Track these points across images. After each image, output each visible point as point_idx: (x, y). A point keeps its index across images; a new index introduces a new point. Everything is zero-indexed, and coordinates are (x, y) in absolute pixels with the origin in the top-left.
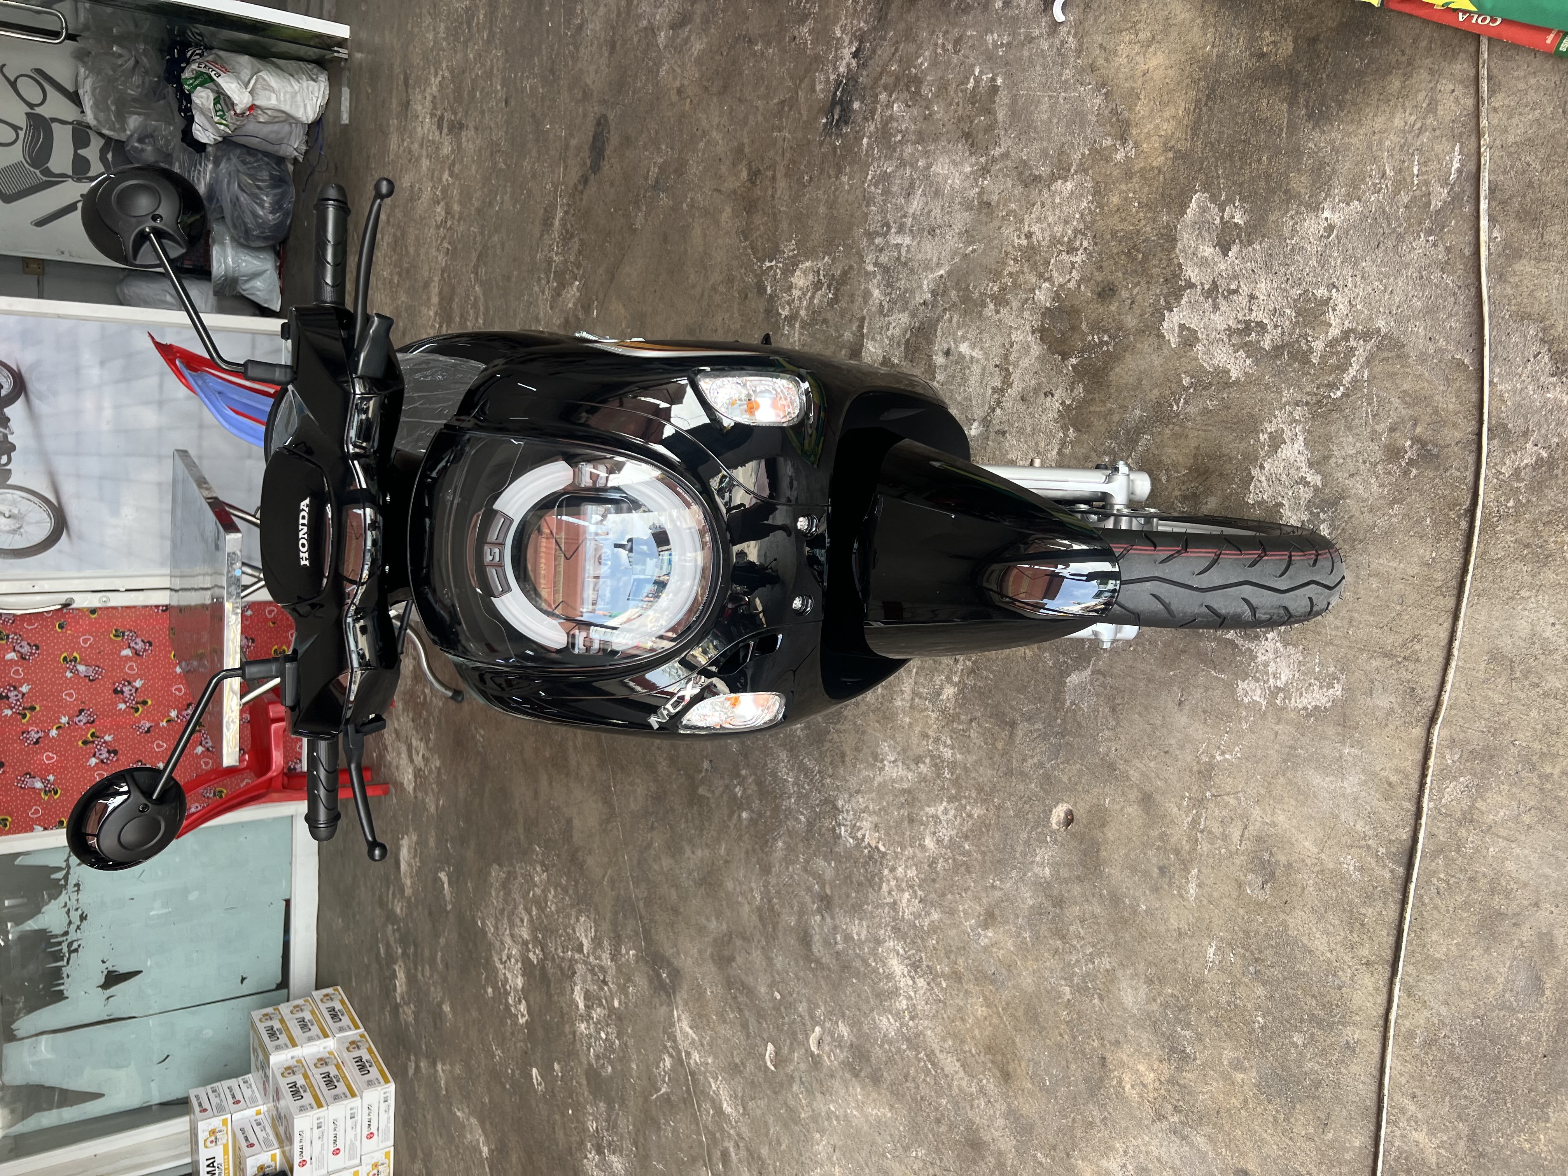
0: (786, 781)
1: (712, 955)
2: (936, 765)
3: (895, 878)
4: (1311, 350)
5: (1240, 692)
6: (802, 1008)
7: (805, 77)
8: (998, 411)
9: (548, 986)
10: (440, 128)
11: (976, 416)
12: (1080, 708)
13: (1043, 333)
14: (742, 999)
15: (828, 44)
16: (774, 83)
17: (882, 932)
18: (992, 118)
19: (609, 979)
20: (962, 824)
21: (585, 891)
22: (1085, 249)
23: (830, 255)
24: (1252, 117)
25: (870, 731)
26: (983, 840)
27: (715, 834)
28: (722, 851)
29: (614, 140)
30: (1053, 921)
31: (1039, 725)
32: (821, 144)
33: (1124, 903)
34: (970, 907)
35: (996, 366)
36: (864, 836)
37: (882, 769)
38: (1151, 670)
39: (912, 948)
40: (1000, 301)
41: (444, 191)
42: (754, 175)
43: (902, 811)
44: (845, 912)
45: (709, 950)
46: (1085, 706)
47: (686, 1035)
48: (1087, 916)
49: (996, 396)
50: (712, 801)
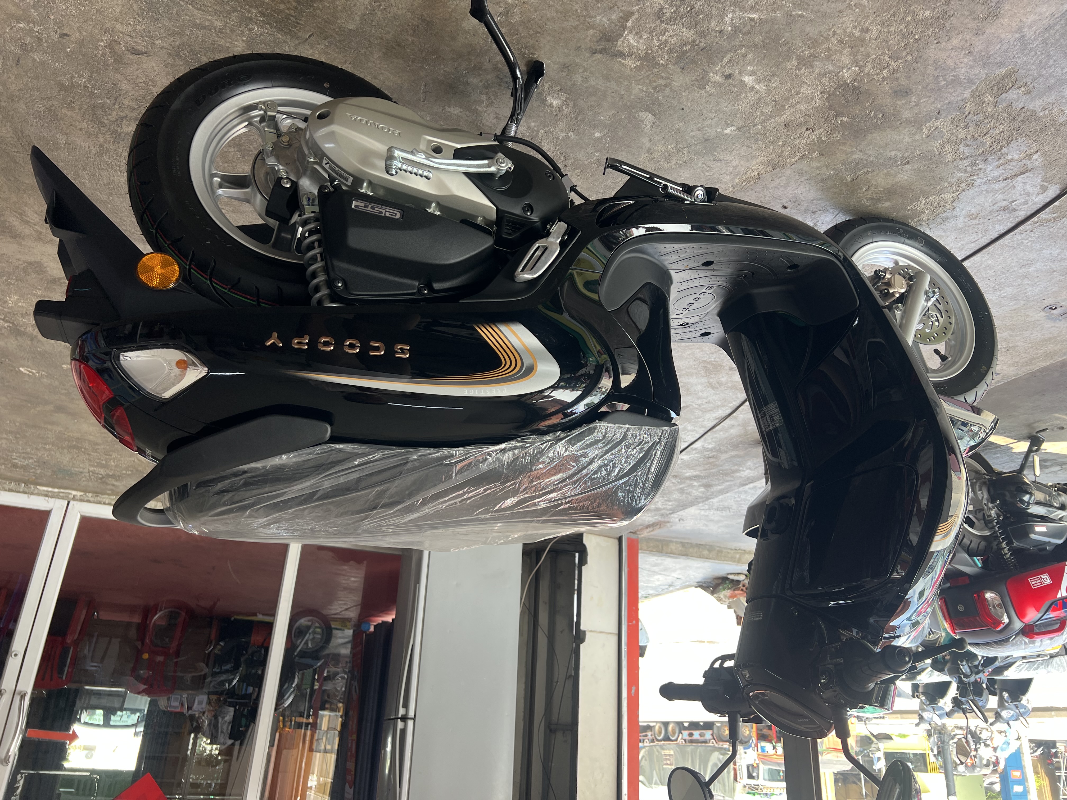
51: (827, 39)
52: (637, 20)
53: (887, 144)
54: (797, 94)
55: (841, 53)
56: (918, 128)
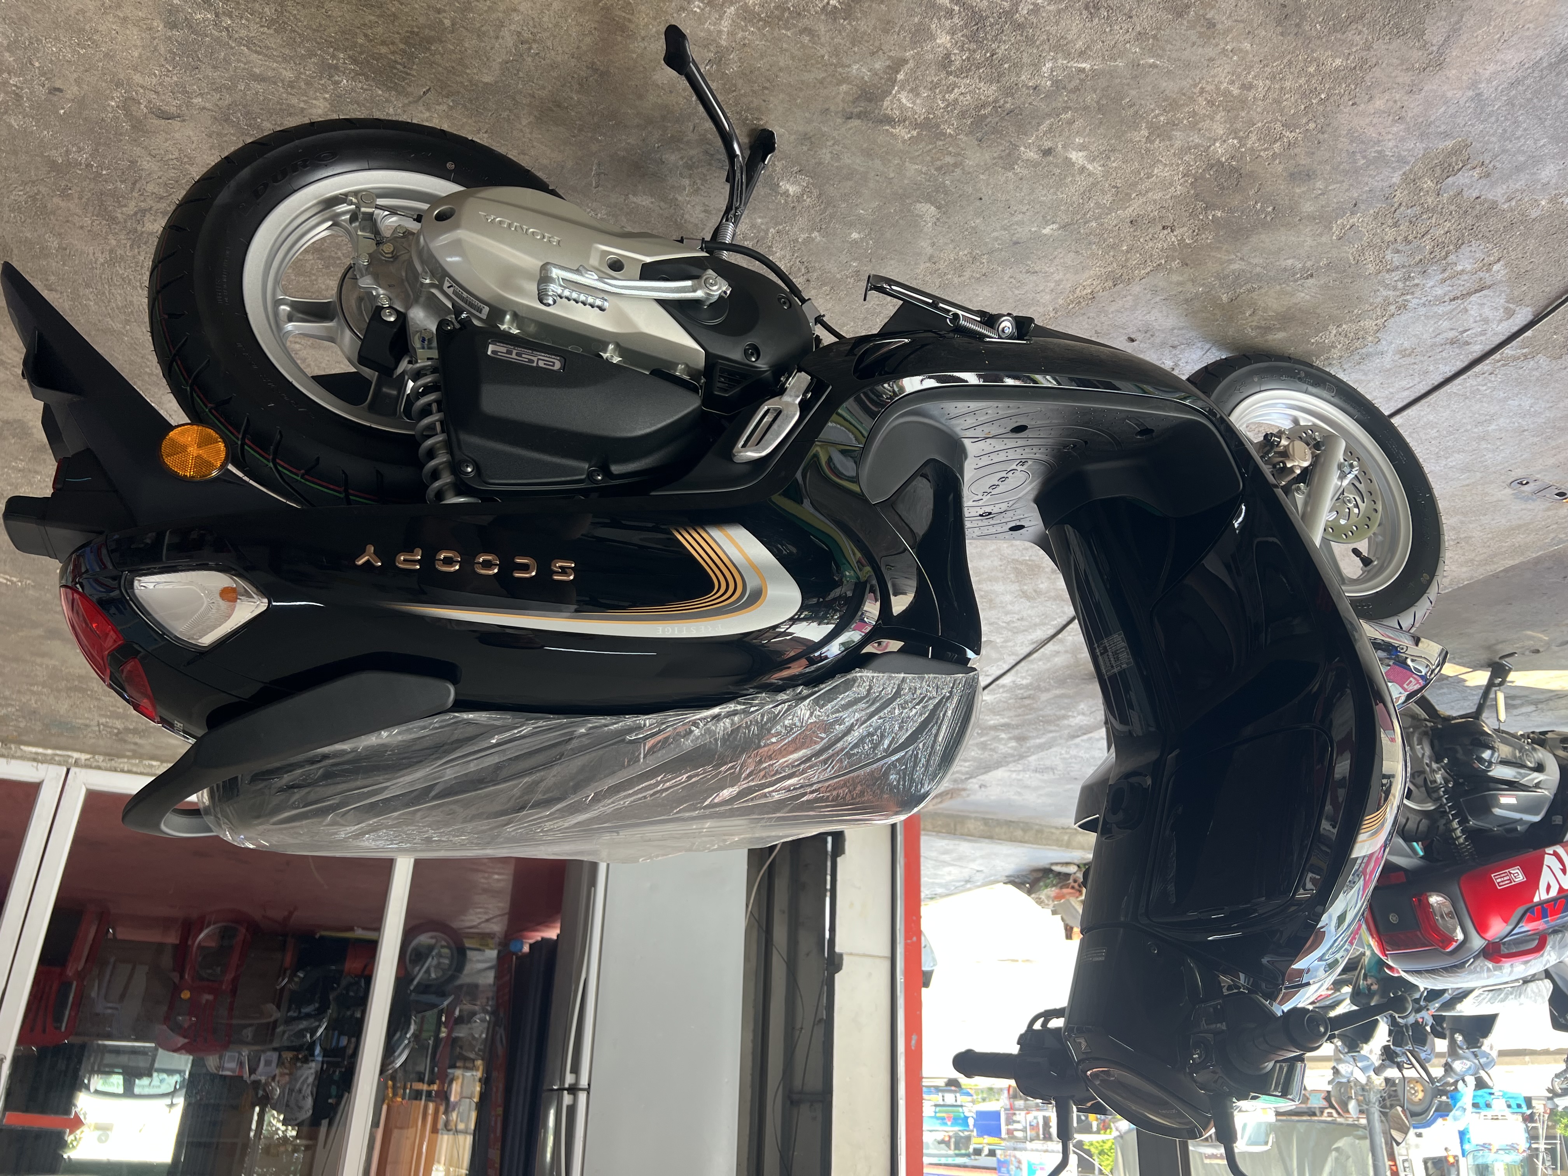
51: (1192, 100)
52: (913, 71)
53: (1280, 250)
54: (1148, 178)
55: (1212, 119)
56: (1326, 227)
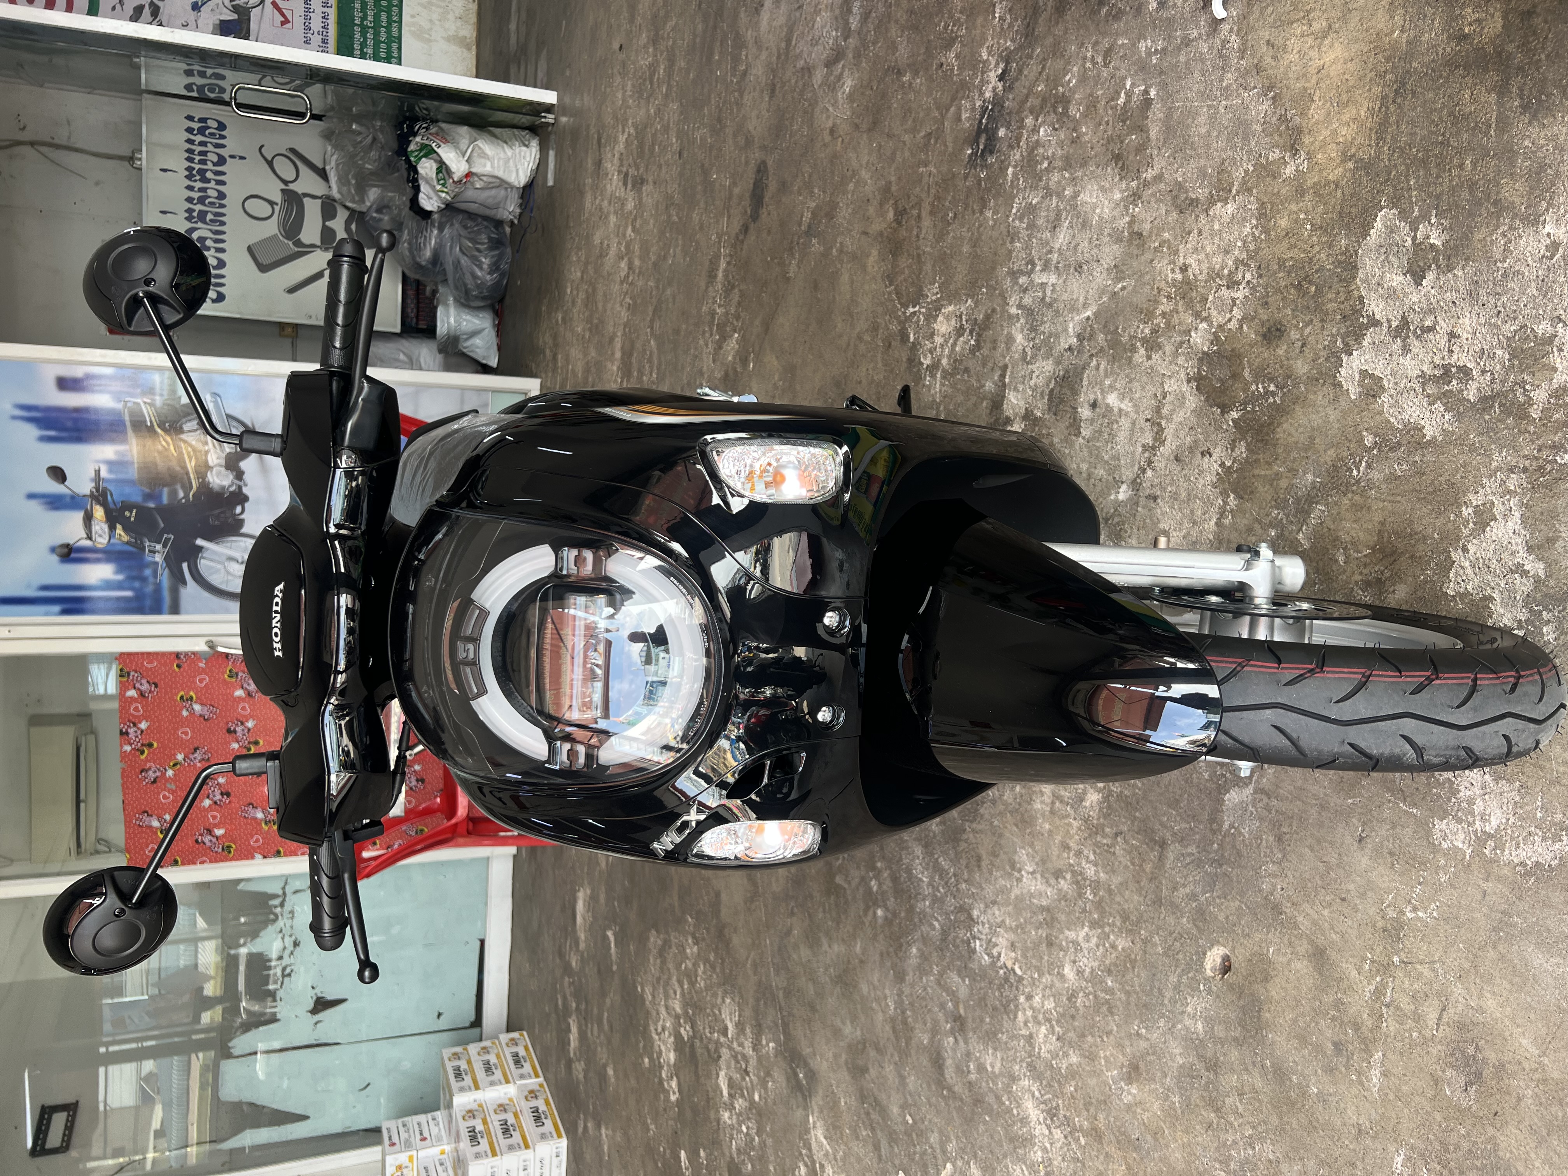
0: (921, 880)
1: (846, 1063)
2: (1077, 883)
3: (1031, 1008)
4: (1530, 402)
5: (1437, 835)
6: (934, 1138)
7: (951, 106)
8: (1149, 473)
9: (697, 1067)
10: (625, 184)
11: (1124, 478)
12: (1240, 833)
13: (1200, 382)
14: (874, 1116)
15: (974, 68)
16: (922, 115)
17: (1017, 1067)
18: (1144, 135)
19: (750, 1069)
20: (1104, 956)
21: (731, 971)
22: (1248, 282)
23: (972, 297)
24: (1451, 114)
25: (1007, 835)
26: (1128, 977)
27: (851, 930)
28: (858, 949)
29: (772, 185)
30: (1206, 1088)
31: (1193, 849)
32: (966, 178)
33: (1291, 1081)
34: (1112, 1055)
35: (1147, 420)
36: (1000, 954)
37: (1019, 880)
38: (1326, 795)
39: (1048, 1093)
40: (1152, 345)
41: (627, 247)
42: (900, 214)
43: (1040, 932)
44: (979, 1038)
45: (844, 1056)
46: (1245, 831)
47: (821, 1146)
48: (1246, 1089)
49: (1147, 455)
50: (848, 892)
